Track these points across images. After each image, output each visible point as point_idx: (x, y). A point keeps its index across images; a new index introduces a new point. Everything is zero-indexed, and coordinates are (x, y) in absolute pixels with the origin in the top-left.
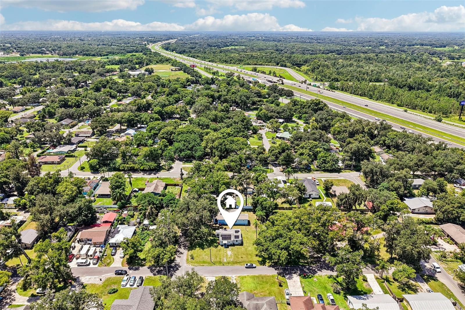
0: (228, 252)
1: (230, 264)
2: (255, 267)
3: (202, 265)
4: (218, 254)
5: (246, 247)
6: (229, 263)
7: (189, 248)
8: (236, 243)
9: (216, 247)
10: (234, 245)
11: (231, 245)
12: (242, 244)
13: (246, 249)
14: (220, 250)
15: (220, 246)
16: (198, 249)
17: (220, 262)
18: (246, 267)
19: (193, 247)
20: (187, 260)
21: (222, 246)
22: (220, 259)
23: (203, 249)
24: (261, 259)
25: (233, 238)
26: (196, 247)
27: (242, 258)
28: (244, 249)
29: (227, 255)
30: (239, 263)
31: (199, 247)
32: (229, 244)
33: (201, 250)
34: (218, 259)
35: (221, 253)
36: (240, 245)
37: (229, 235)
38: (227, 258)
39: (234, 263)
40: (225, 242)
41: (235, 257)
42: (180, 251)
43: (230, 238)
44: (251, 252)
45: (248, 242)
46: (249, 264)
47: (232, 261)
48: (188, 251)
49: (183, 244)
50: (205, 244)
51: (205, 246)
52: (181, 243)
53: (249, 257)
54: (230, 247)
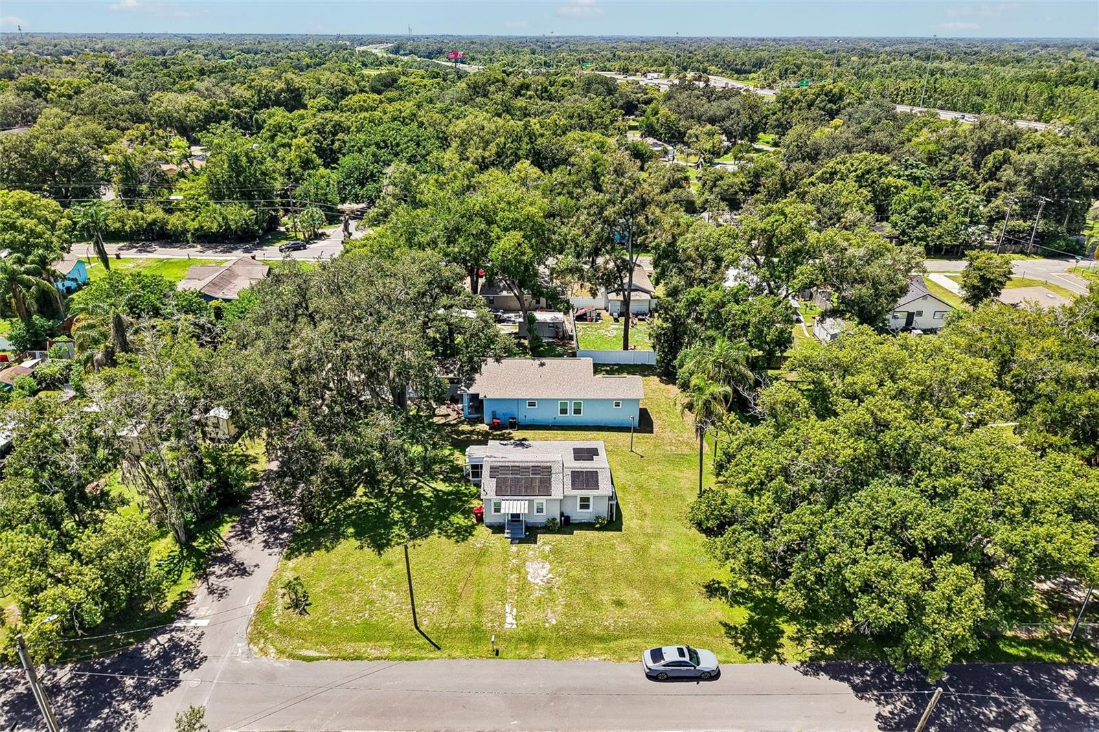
0: (531, 568)
1: (542, 650)
2: (714, 676)
3: (349, 648)
4: (468, 580)
5: (641, 540)
6: (532, 640)
7: (296, 537)
8: (578, 514)
9: (463, 534)
10: (566, 525)
11: (550, 528)
12: (613, 522)
13: (641, 552)
14: (483, 552)
15: (482, 532)
16: (348, 545)
17: (476, 635)
18: (653, 676)
19: (324, 533)
20: (262, 613)
21: (497, 529)
22: (479, 610)
23: (380, 547)
24: (740, 615)
25: (560, 487)
26: (338, 536)
27: (619, 603)
28: (628, 548)
29: (524, 587)
30: (601, 639)
31: (358, 535)
32: (541, 518)
33: (369, 552)
34: (465, 613)
35: (485, 570)
36: (604, 528)
37: (536, 469)
38: (521, 606)
39: (567, 641)
40: (514, 506)
41: (577, 601)
42: (238, 558)
43: (544, 486)
44: (670, 571)
45: (648, 509)
46: (671, 654)
47: (555, 629)
48: (288, 558)
49: (268, 519)
50: (396, 515)
51: (396, 530)
52: (260, 509)
53: (667, 599)
54: (542, 538)
